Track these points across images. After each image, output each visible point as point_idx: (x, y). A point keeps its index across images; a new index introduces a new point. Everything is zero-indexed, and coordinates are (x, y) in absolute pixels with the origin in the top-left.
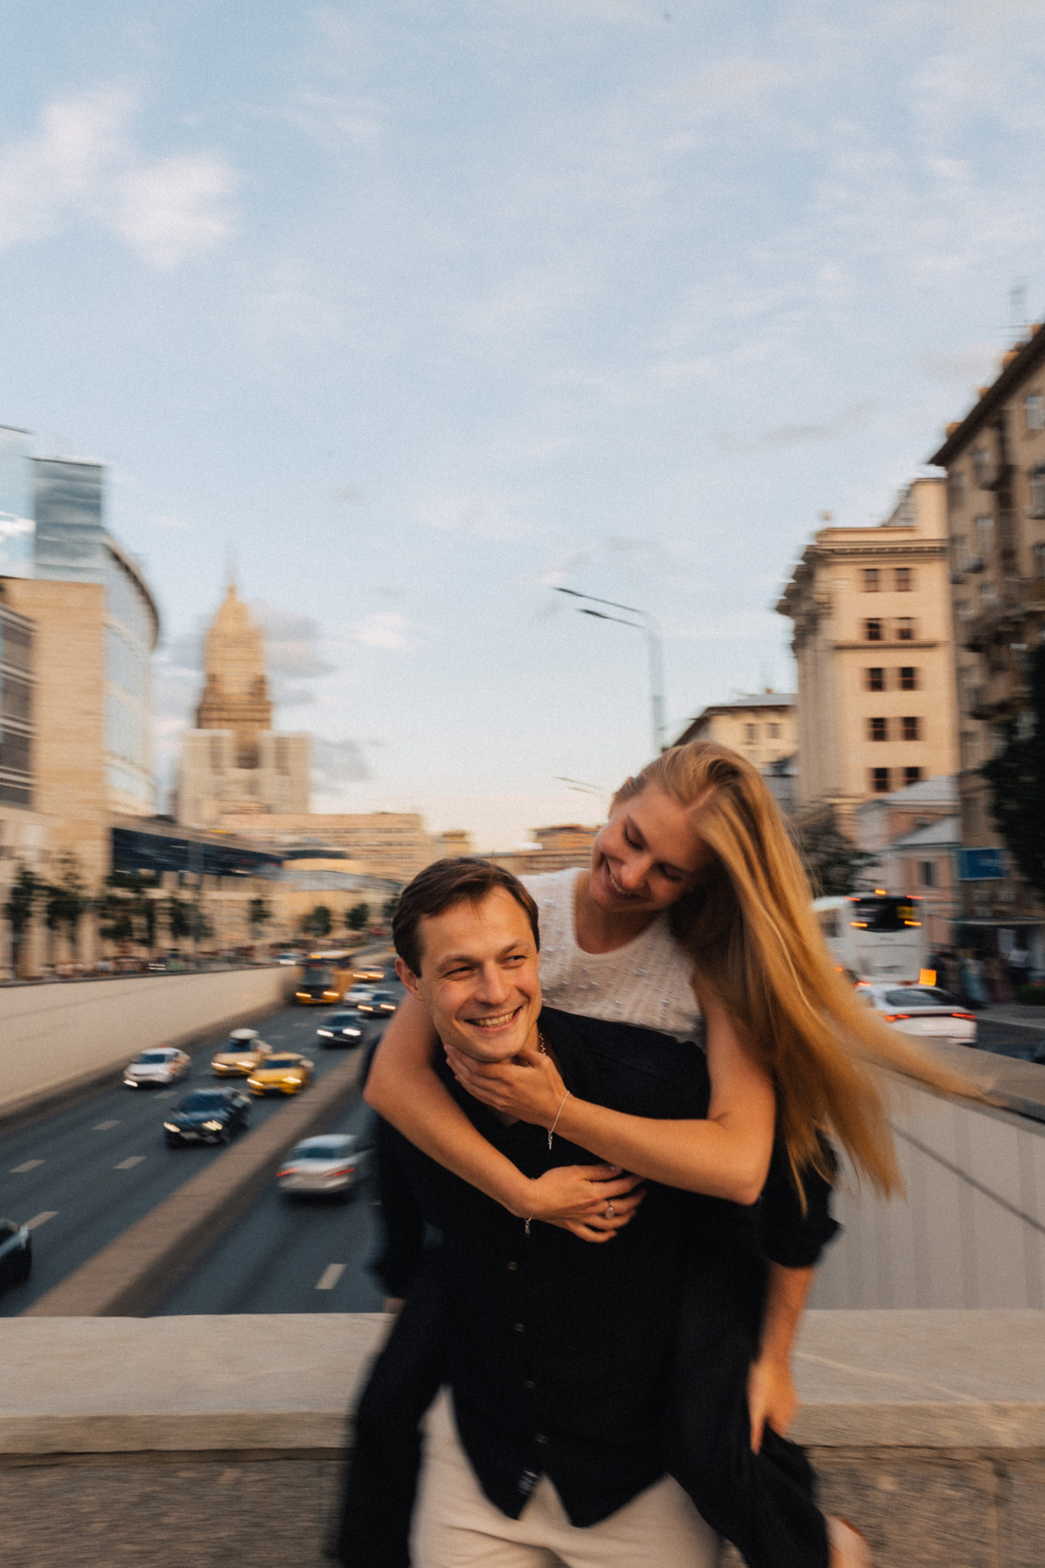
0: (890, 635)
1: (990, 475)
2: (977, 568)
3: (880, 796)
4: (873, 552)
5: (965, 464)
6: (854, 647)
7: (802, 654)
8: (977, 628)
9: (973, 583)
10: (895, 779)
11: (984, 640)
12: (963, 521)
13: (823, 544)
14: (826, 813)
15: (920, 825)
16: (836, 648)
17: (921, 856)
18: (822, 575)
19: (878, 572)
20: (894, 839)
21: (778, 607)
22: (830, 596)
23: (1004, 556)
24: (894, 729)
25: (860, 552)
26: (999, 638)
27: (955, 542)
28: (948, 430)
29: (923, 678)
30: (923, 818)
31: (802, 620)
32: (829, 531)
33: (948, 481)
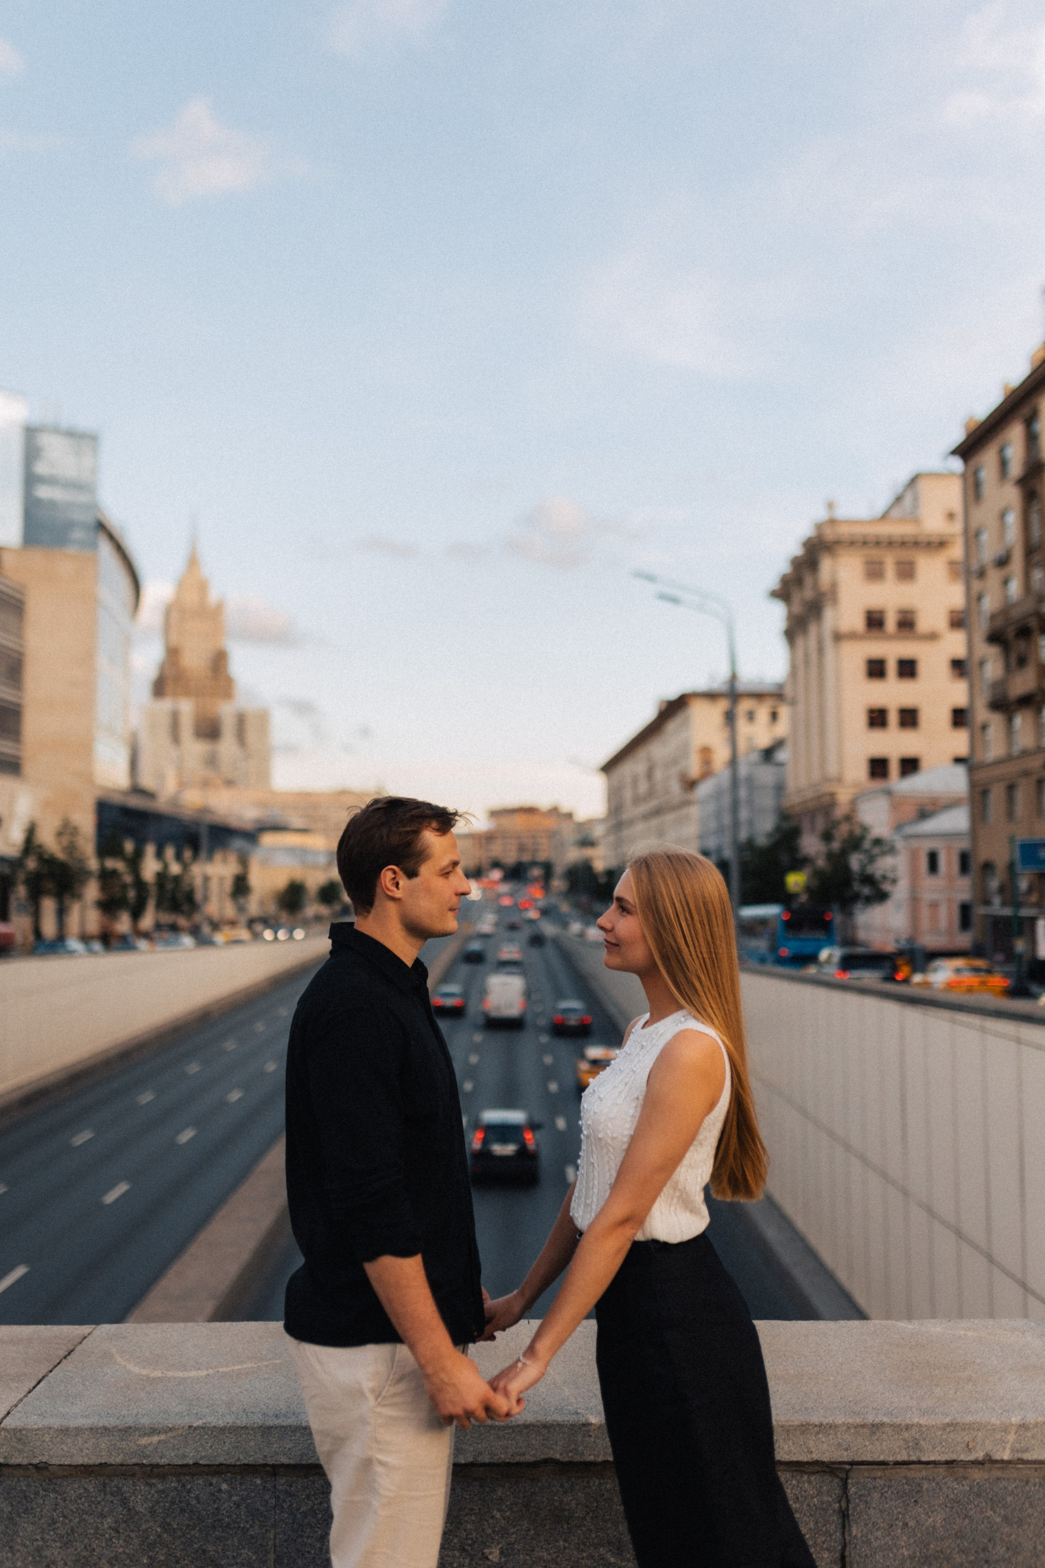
0: (891, 625)
1: (1016, 469)
2: (1003, 562)
3: (878, 784)
4: (878, 544)
5: (988, 458)
6: (852, 636)
7: (800, 642)
8: (999, 622)
9: (994, 577)
10: (894, 768)
11: (1010, 633)
12: (985, 515)
13: (829, 534)
14: (826, 800)
15: (924, 814)
16: (838, 637)
17: (927, 846)
18: (826, 565)
19: (881, 563)
20: (899, 827)
21: (775, 594)
22: (834, 586)
23: (1030, 551)
24: (893, 718)
25: (865, 543)
26: (1024, 632)
27: (977, 534)
28: (967, 426)
29: (922, 669)
30: (929, 808)
31: (797, 609)
32: (832, 522)
33: (964, 476)
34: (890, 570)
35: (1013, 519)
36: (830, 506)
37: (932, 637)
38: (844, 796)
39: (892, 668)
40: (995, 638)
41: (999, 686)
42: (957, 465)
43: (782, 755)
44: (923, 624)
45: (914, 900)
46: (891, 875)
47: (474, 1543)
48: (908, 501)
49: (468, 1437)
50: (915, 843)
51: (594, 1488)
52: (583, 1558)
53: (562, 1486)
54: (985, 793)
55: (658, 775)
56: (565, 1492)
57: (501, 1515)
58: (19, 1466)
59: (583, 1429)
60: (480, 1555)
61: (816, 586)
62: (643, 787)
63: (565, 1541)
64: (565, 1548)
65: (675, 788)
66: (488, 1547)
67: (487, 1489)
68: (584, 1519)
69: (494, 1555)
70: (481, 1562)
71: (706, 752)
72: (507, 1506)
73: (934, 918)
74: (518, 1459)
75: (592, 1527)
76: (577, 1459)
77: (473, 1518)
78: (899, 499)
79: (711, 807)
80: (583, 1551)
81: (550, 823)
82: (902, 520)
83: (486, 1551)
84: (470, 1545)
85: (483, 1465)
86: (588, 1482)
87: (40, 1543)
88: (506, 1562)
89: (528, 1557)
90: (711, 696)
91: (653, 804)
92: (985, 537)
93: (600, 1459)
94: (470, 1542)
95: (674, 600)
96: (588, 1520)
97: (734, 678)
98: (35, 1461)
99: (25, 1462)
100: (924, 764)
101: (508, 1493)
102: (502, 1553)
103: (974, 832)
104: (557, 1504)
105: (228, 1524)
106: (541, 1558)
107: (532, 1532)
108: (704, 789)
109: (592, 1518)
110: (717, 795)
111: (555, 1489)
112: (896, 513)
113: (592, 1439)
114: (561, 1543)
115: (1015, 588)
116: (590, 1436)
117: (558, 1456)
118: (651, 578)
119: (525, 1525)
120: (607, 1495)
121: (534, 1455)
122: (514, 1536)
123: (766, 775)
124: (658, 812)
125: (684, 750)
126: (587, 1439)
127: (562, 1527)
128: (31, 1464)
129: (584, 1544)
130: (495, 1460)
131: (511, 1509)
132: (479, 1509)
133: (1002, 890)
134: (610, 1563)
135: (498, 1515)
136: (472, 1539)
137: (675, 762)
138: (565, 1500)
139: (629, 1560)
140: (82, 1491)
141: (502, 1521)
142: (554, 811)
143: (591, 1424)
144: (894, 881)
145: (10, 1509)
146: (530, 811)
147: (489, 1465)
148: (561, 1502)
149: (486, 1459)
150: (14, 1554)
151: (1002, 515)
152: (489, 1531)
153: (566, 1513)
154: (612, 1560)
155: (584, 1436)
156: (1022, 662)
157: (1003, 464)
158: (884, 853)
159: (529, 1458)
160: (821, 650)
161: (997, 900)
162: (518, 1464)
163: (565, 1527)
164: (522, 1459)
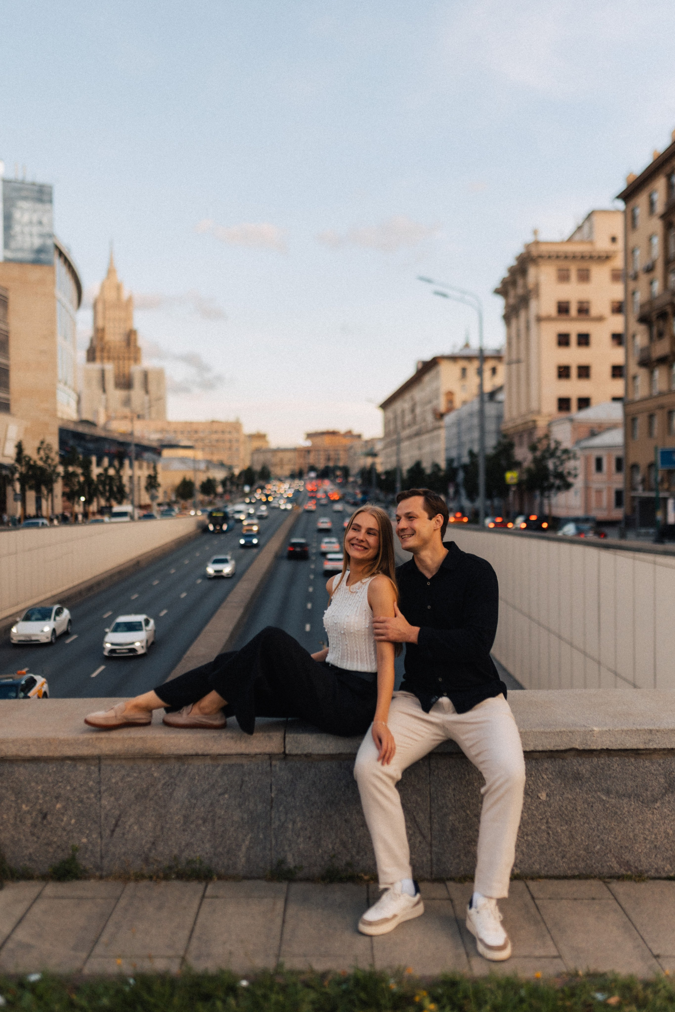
0: (573, 311)
1: (660, 208)
2: (650, 269)
3: (564, 415)
4: (566, 257)
5: (642, 201)
6: (549, 319)
7: (514, 323)
8: (647, 309)
9: (644, 279)
10: (574, 404)
11: (654, 316)
12: (638, 238)
13: (535, 252)
14: (531, 424)
15: (593, 434)
16: (539, 319)
17: (596, 454)
18: (532, 272)
19: (568, 270)
20: (577, 442)
21: (497, 292)
22: (537, 286)
23: (667, 262)
24: (574, 372)
25: (558, 257)
26: (663, 316)
27: (633, 252)
28: (628, 179)
29: (593, 340)
30: (596, 430)
31: (512, 301)
32: (537, 243)
33: (625, 212)
34: (574, 275)
35: (657, 241)
36: (535, 232)
37: (600, 319)
38: (542, 423)
39: (573, 340)
40: (644, 319)
41: (645, 351)
42: (621, 205)
43: (501, 397)
44: (594, 311)
45: (587, 488)
46: (573, 472)
47: (533, 791)
48: (586, 229)
49: (530, 738)
50: (587, 452)
51: (595, 763)
52: (589, 798)
53: (578, 762)
54: (634, 420)
55: (418, 410)
56: (580, 765)
57: (548, 778)
58: (296, 755)
59: (590, 733)
60: (536, 797)
61: (525, 286)
62: (408, 418)
63: (580, 789)
64: (580, 792)
65: (430, 418)
66: (539, 792)
67: (539, 764)
68: (590, 778)
69: (543, 796)
70: (537, 800)
71: (450, 395)
72: (550, 773)
73: (599, 501)
74: (556, 748)
75: (594, 783)
76: (587, 748)
77: (532, 778)
78: (580, 228)
79: (454, 430)
80: (589, 794)
81: (346, 442)
82: (582, 242)
83: (539, 795)
84: (531, 792)
85: (539, 752)
86: (592, 760)
87: (308, 794)
88: (549, 800)
89: (561, 798)
90: (453, 358)
91: (415, 428)
92: (638, 253)
93: (599, 748)
94: (531, 790)
95: (444, 295)
96: (592, 779)
97: (467, 346)
98: (305, 752)
99: (299, 753)
100: (593, 401)
101: (551, 766)
102: (547, 795)
103: (626, 445)
104: (575, 771)
105: (405, 783)
106: (568, 798)
107: (563, 785)
108: (449, 419)
109: (594, 778)
110: (459, 423)
111: (574, 764)
112: (577, 237)
113: (595, 738)
114: (578, 790)
115: (657, 287)
116: (594, 736)
117: (577, 747)
118: (429, 281)
119: (559, 781)
120: (601, 766)
121: (565, 746)
122: (554, 787)
123: (491, 409)
124: (418, 434)
125: (436, 394)
126: (593, 738)
127: (579, 783)
128: (302, 754)
129: (590, 791)
130: (545, 749)
131: (552, 774)
132: (536, 774)
133: (643, 481)
134: (603, 800)
135: (545, 777)
136: (532, 789)
137: (430, 402)
138: (580, 770)
139: (613, 798)
140: (329, 768)
141: (548, 780)
142: (349, 434)
143: (594, 731)
144: (576, 476)
145: (292, 776)
146: (334, 433)
147: (543, 752)
148: (578, 770)
149: (540, 748)
150: (295, 800)
151: (650, 239)
152: (540, 785)
153: (581, 775)
154: (604, 798)
155: (591, 737)
156: (661, 335)
157: (652, 204)
158: (569, 459)
159: (562, 748)
160: (528, 328)
161: (640, 488)
162: (557, 751)
163: (580, 782)
164: (558, 748)
